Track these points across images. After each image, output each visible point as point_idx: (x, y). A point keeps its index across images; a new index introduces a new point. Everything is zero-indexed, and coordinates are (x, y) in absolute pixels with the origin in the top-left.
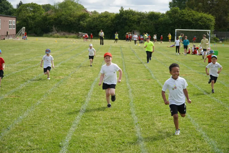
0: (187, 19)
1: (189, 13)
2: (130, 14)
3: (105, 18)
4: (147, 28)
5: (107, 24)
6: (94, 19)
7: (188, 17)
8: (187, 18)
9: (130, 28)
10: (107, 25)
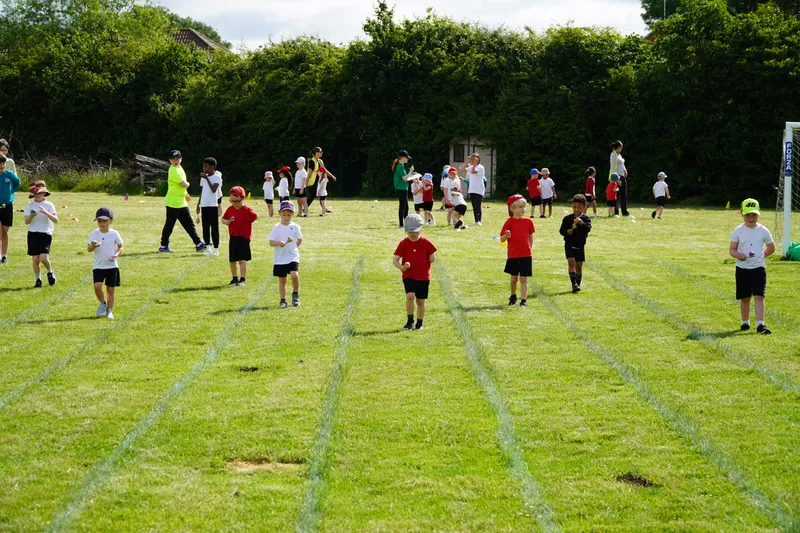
0: (787, 68)
1: (790, 35)
2: (431, 46)
3: (290, 73)
4: (543, 125)
5: (300, 103)
6: (229, 75)
7: (790, 54)
8: (781, 64)
9: (440, 127)
10: (304, 109)
